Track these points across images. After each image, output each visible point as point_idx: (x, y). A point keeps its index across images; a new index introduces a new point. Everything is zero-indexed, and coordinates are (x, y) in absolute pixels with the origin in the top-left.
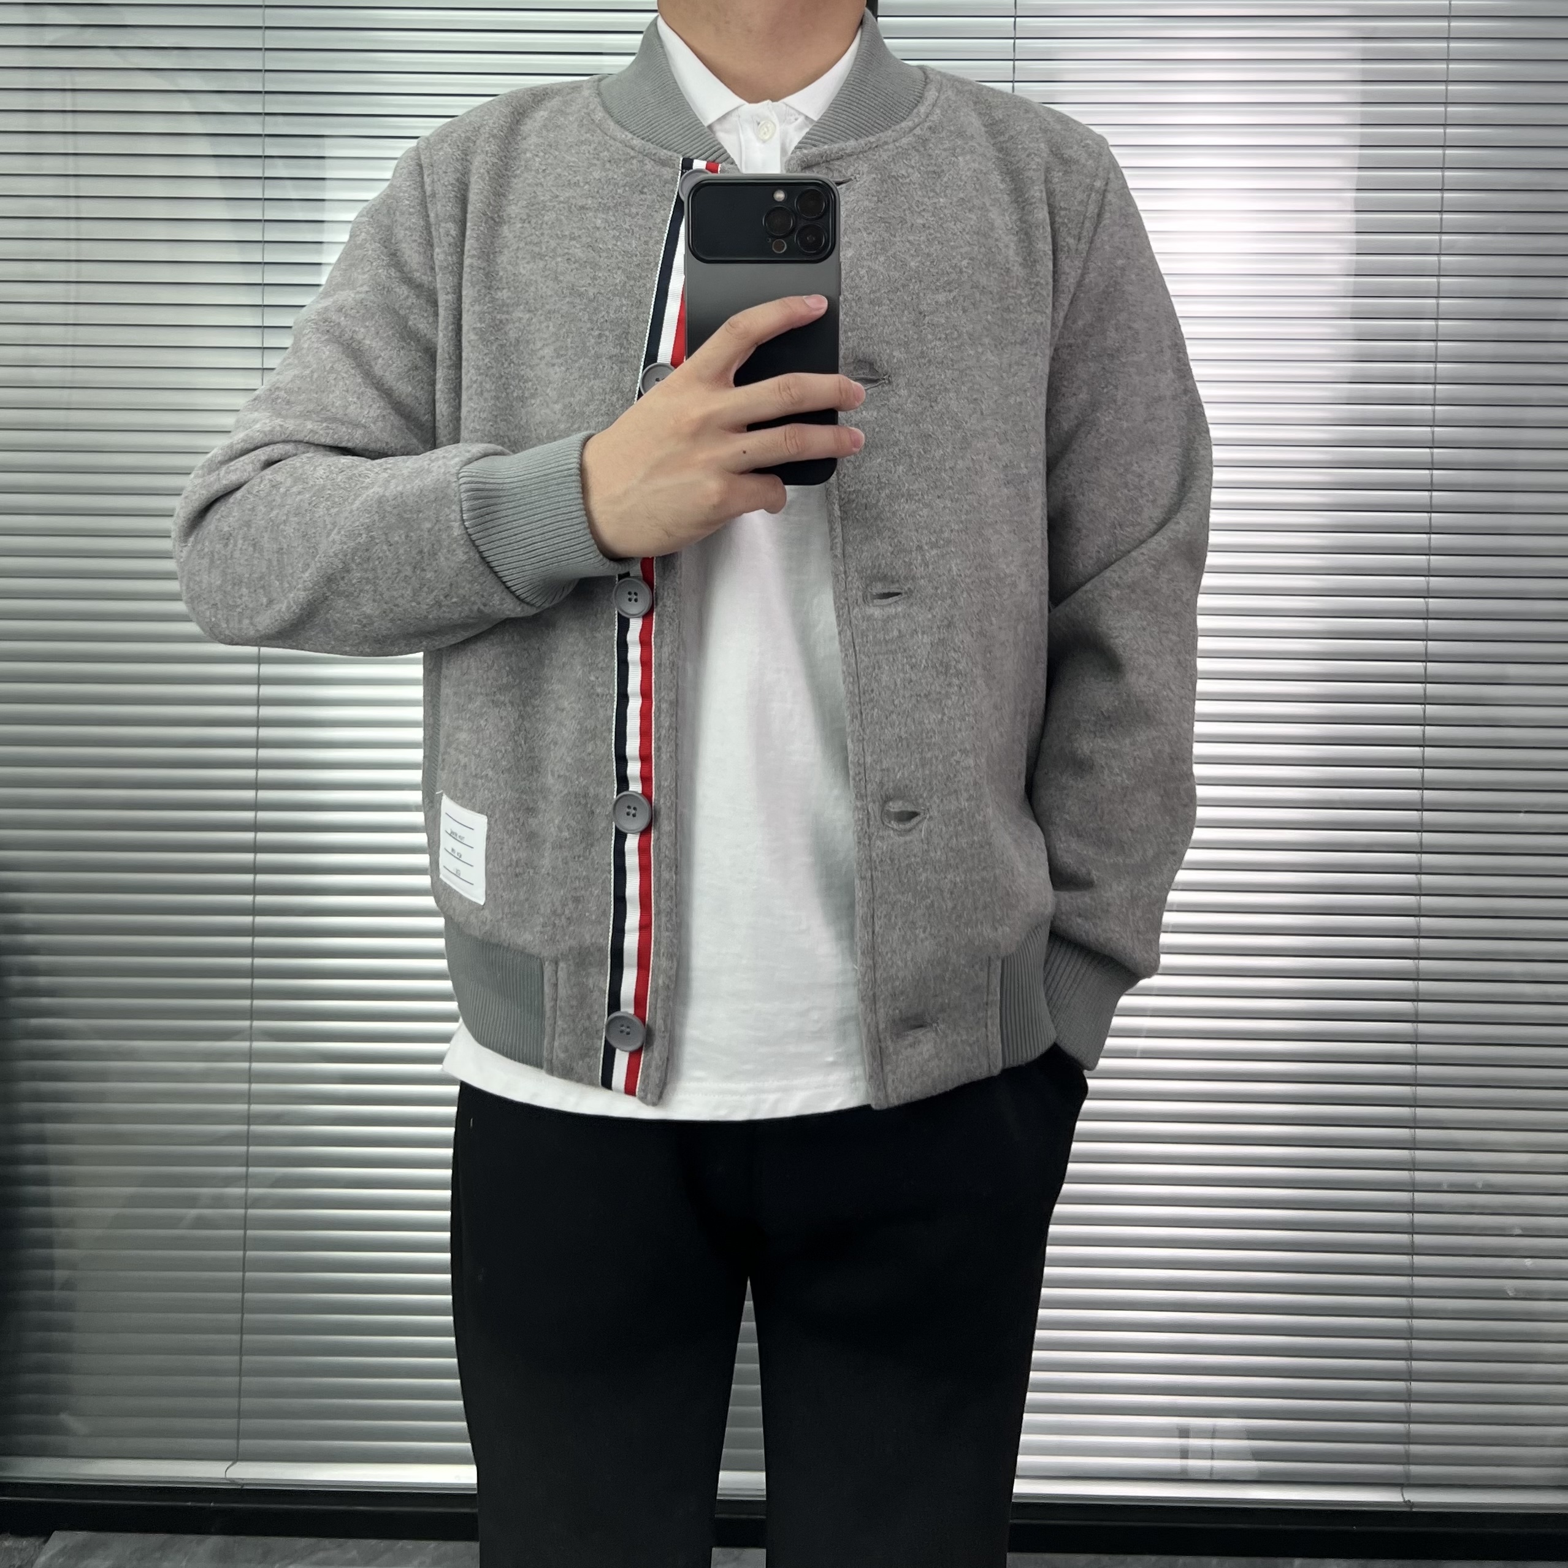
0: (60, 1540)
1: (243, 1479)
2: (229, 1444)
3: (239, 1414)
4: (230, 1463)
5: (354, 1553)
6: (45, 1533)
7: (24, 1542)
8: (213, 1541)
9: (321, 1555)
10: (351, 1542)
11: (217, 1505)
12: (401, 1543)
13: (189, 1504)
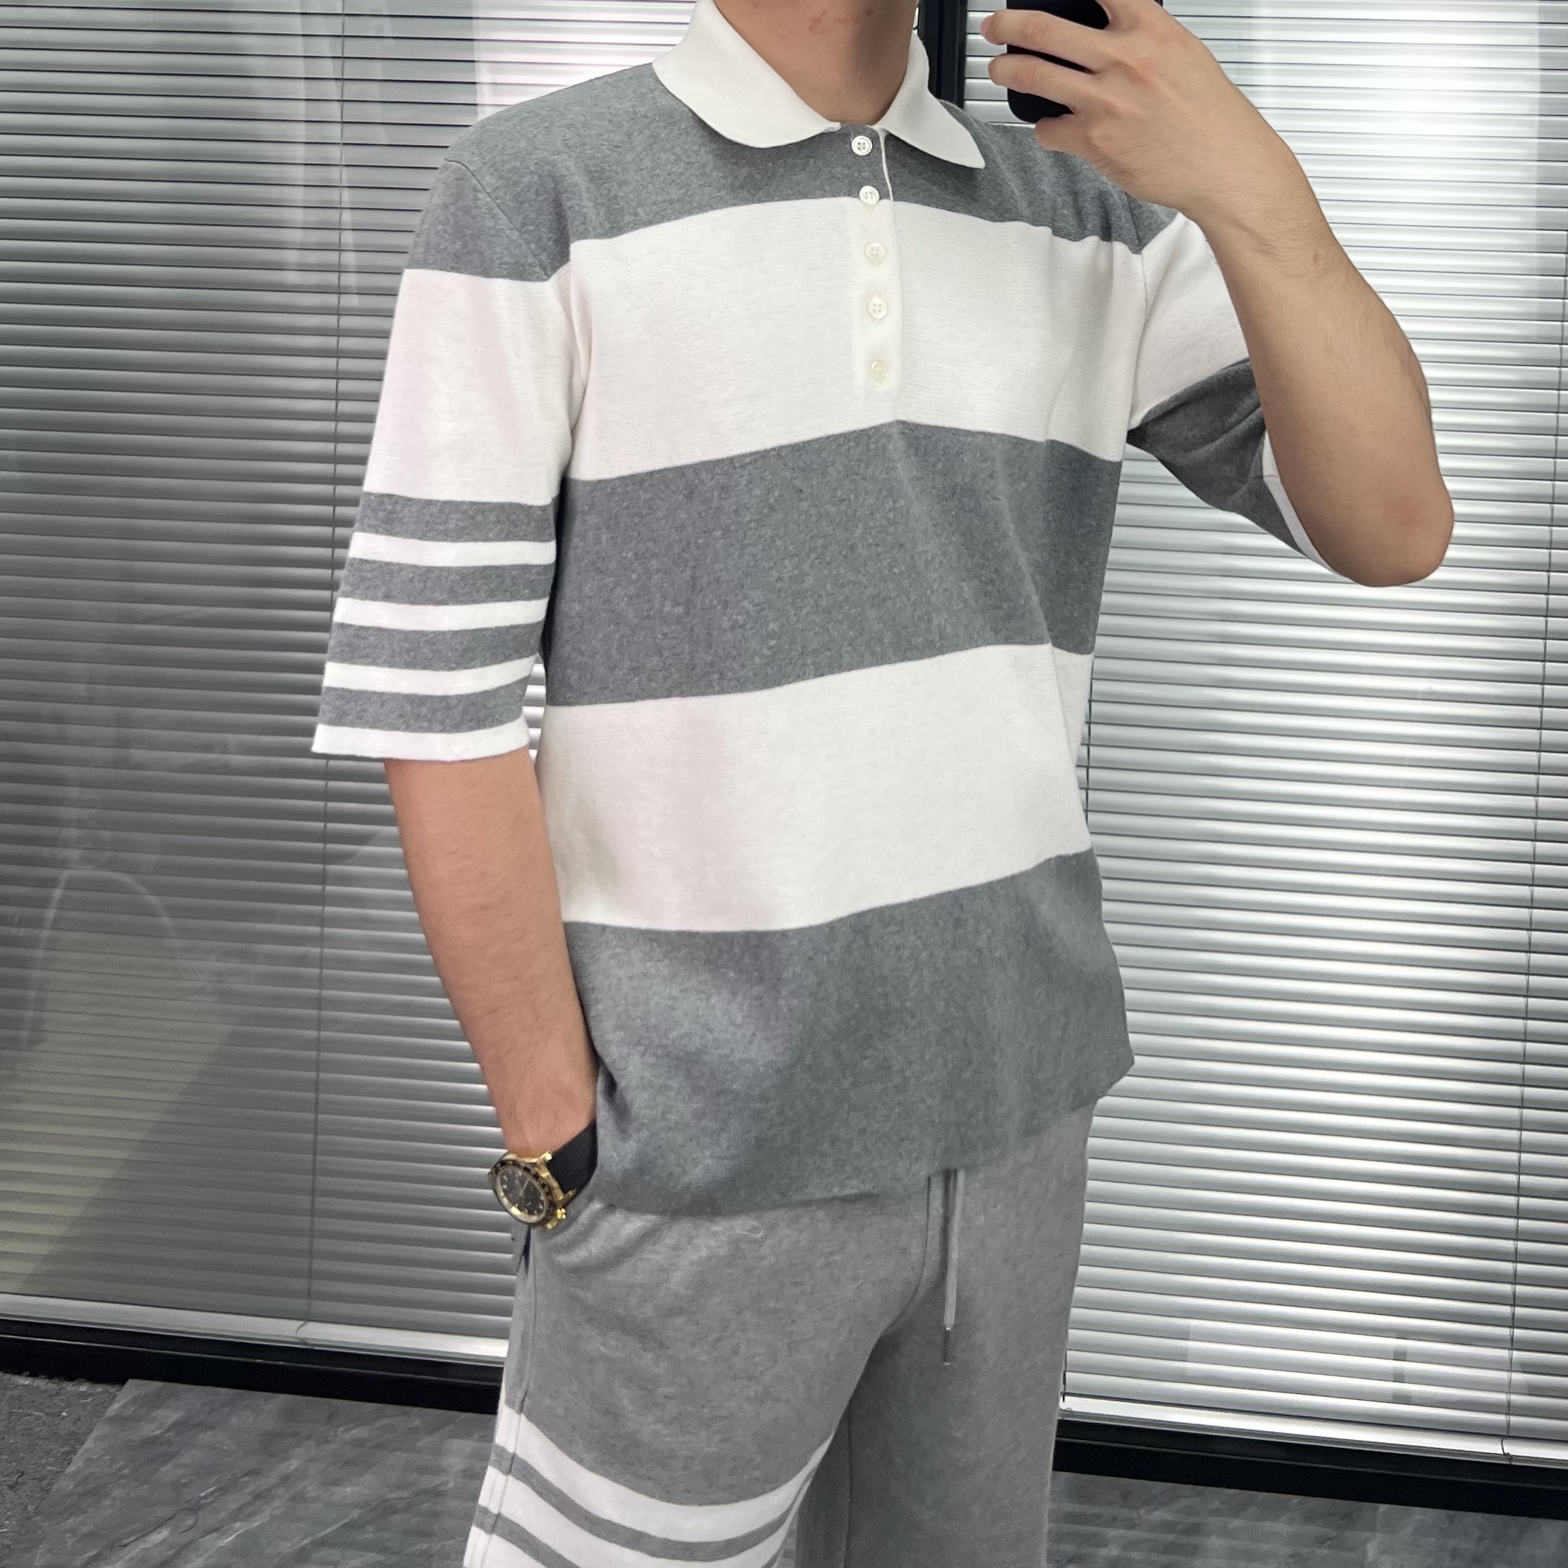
0: (134, 1388)
1: (313, 1339)
2: (300, 1304)
3: (310, 1275)
4: (302, 1322)
5: (417, 1422)
6: (122, 1382)
7: (99, 1389)
8: (281, 1400)
9: (385, 1422)
10: (416, 1410)
11: (286, 1364)
12: (464, 1415)
13: (259, 1361)
